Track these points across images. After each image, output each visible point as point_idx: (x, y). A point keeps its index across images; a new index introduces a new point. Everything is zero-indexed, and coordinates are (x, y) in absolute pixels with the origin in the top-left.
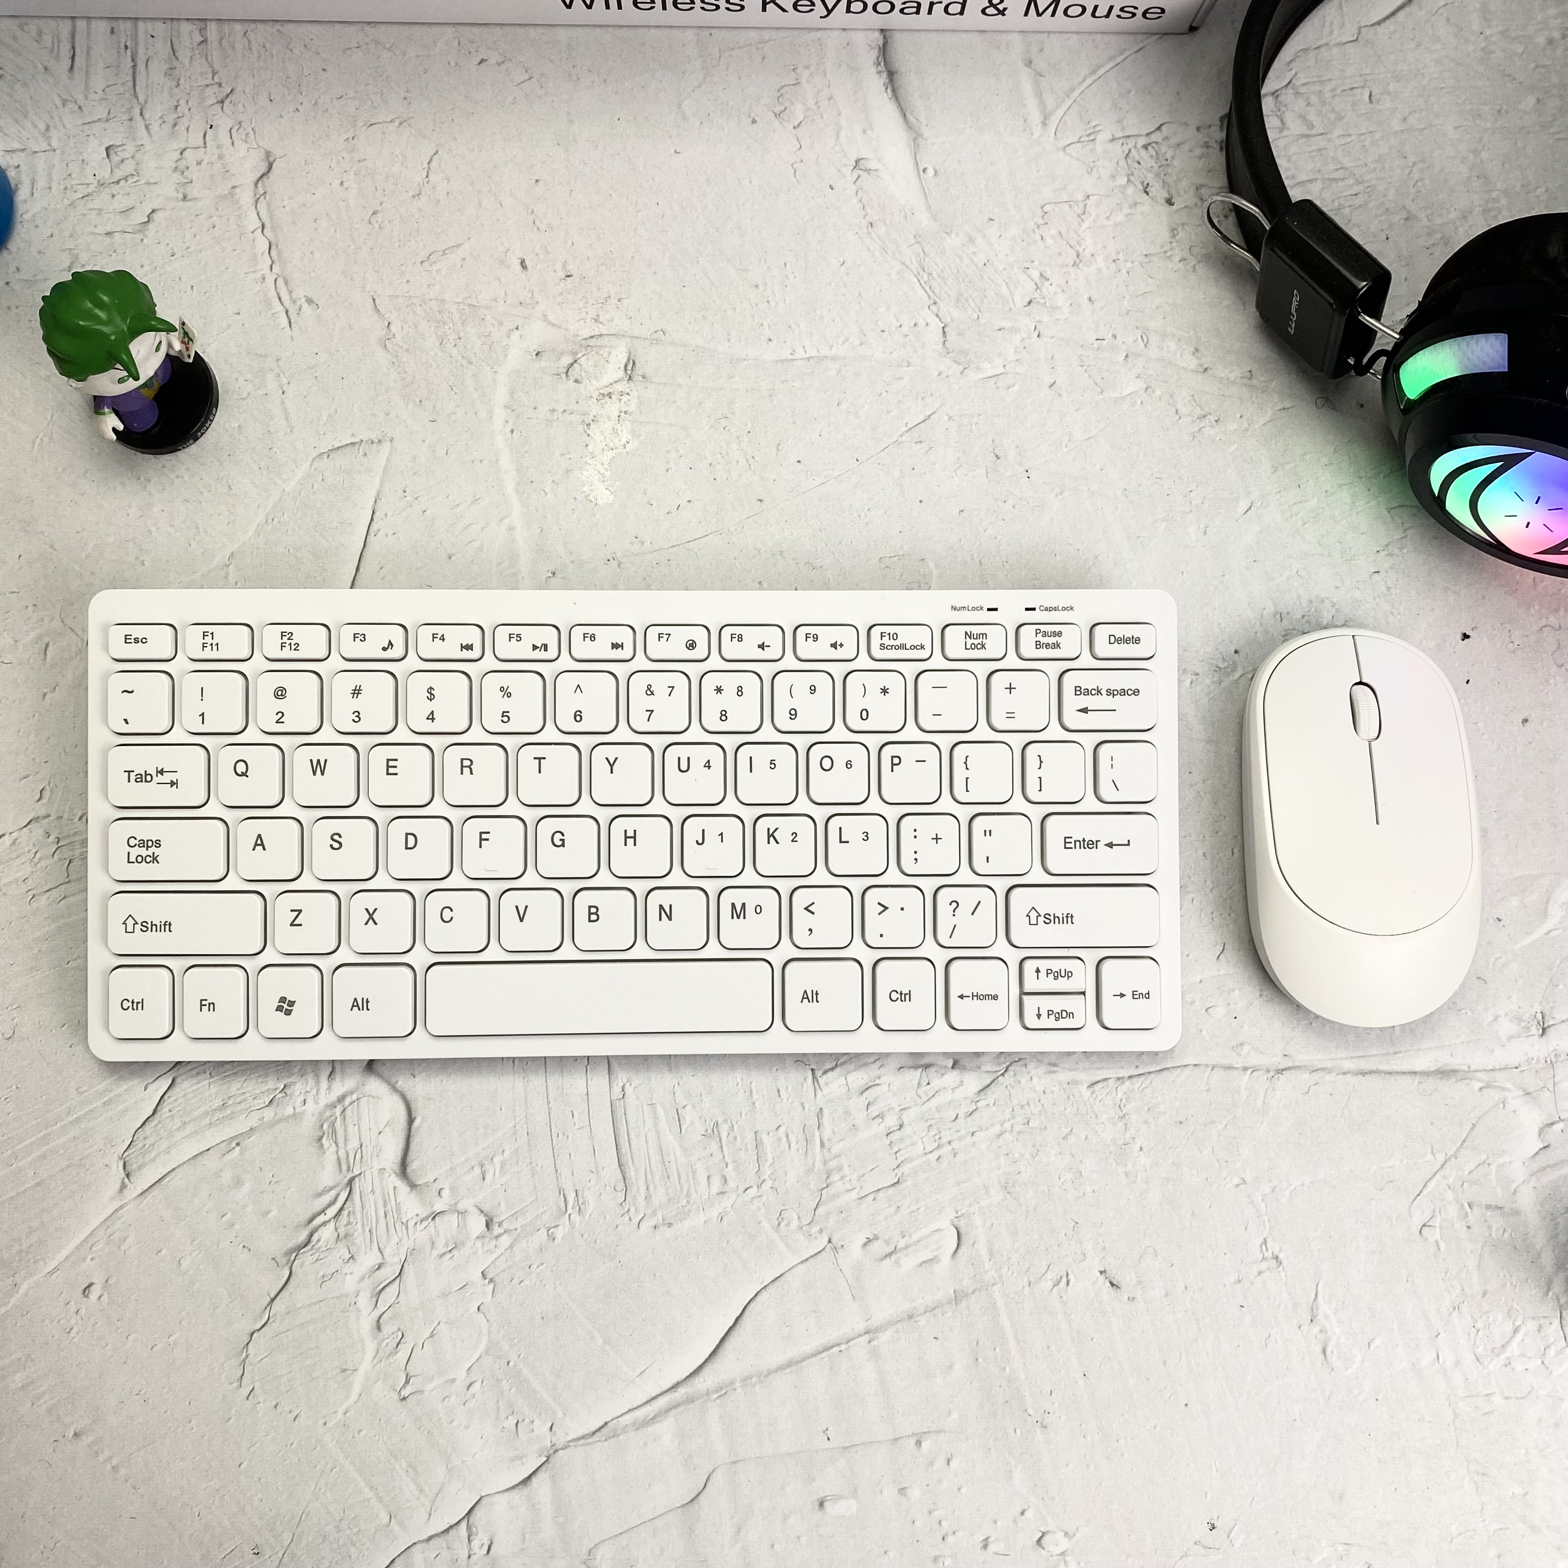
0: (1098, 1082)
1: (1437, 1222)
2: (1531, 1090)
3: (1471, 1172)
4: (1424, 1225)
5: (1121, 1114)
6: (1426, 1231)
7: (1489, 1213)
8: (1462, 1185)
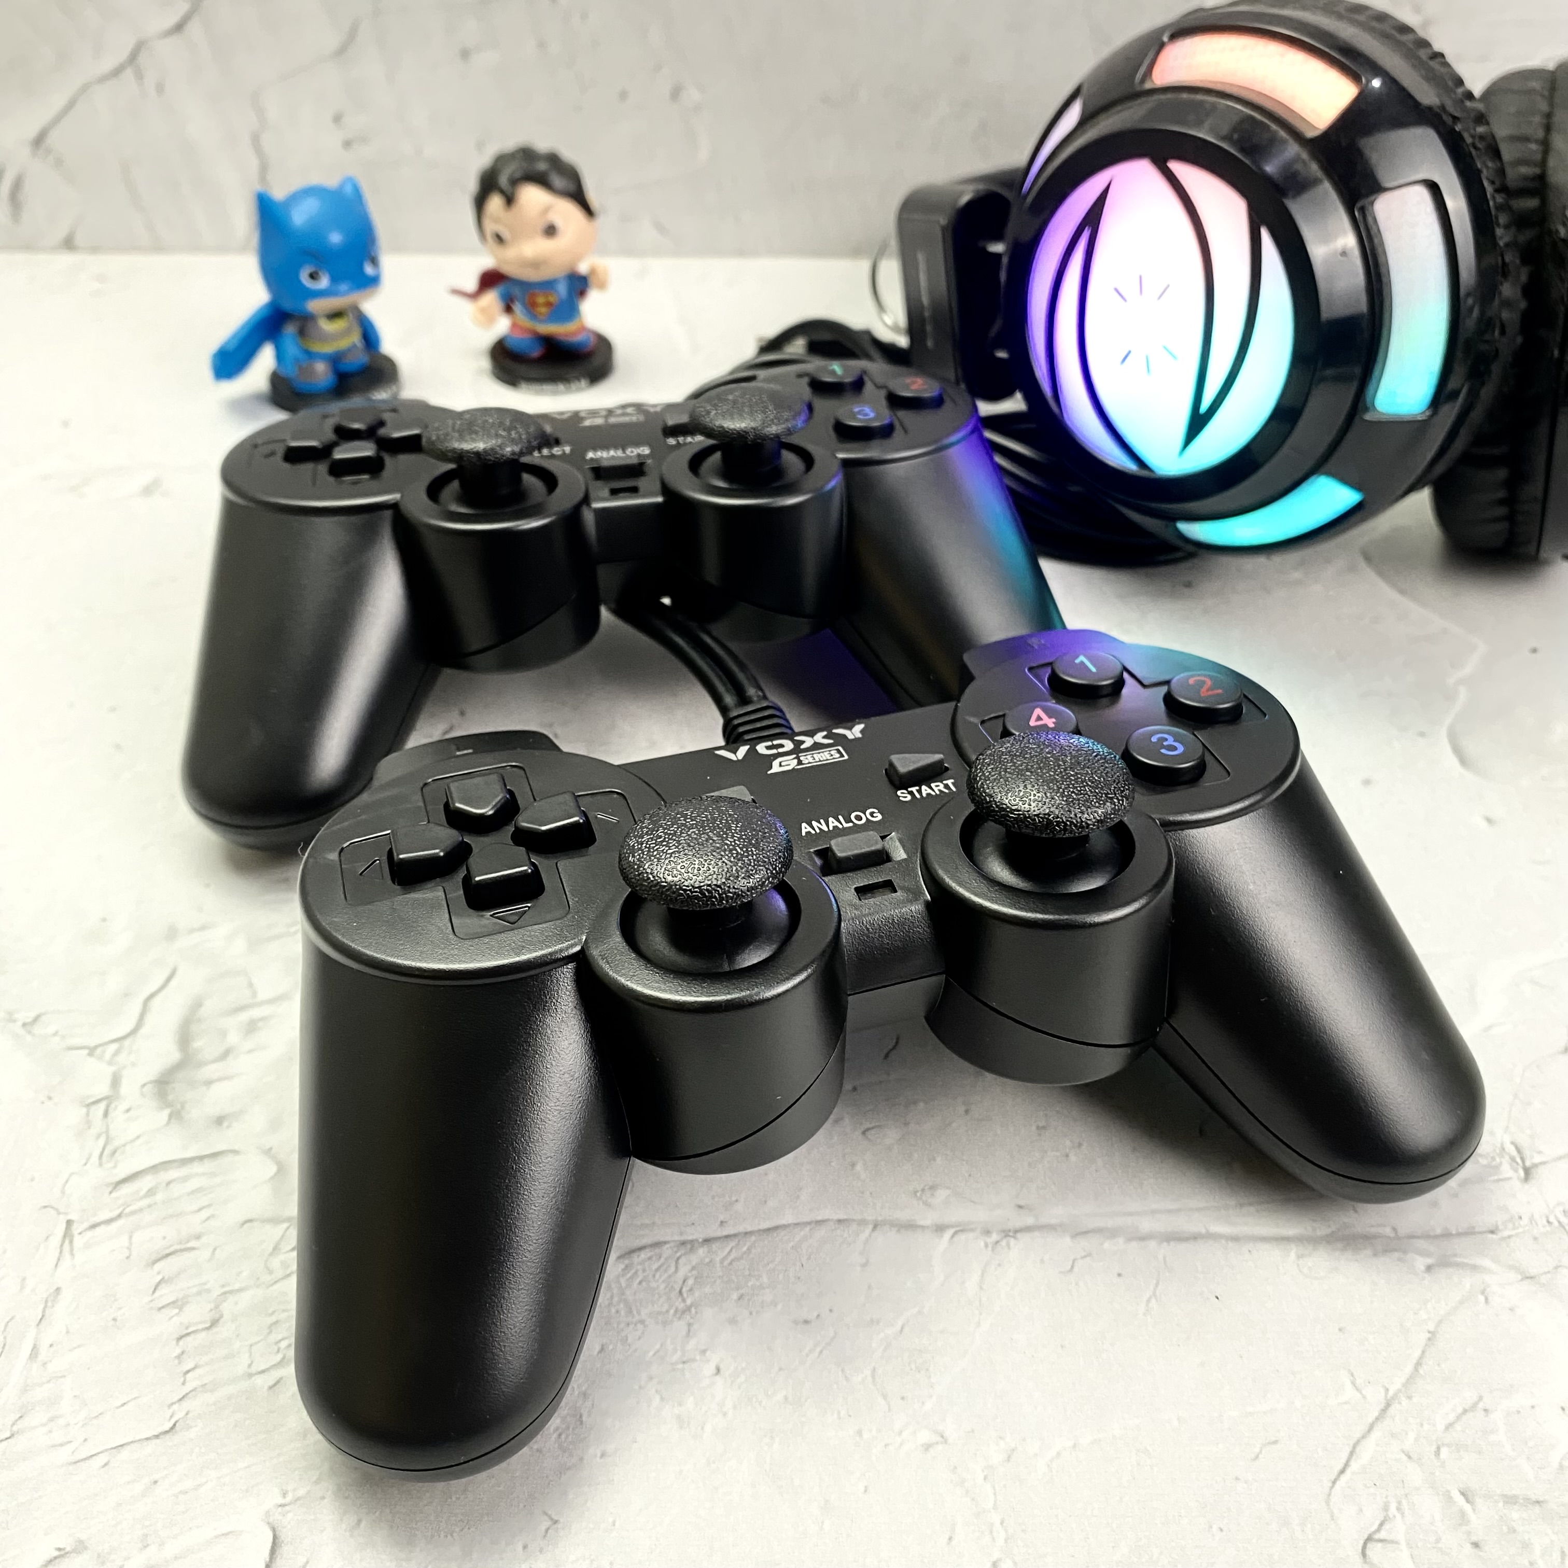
0: (641, 1249)
1: (1398, 1529)
2: (1533, 1272)
3: (1449, 1427)
4: (1369, 1539)
5: (681, 1306)
6: (1374, 1550)
7: (1515, 1514)
8: (1438, 1452)
